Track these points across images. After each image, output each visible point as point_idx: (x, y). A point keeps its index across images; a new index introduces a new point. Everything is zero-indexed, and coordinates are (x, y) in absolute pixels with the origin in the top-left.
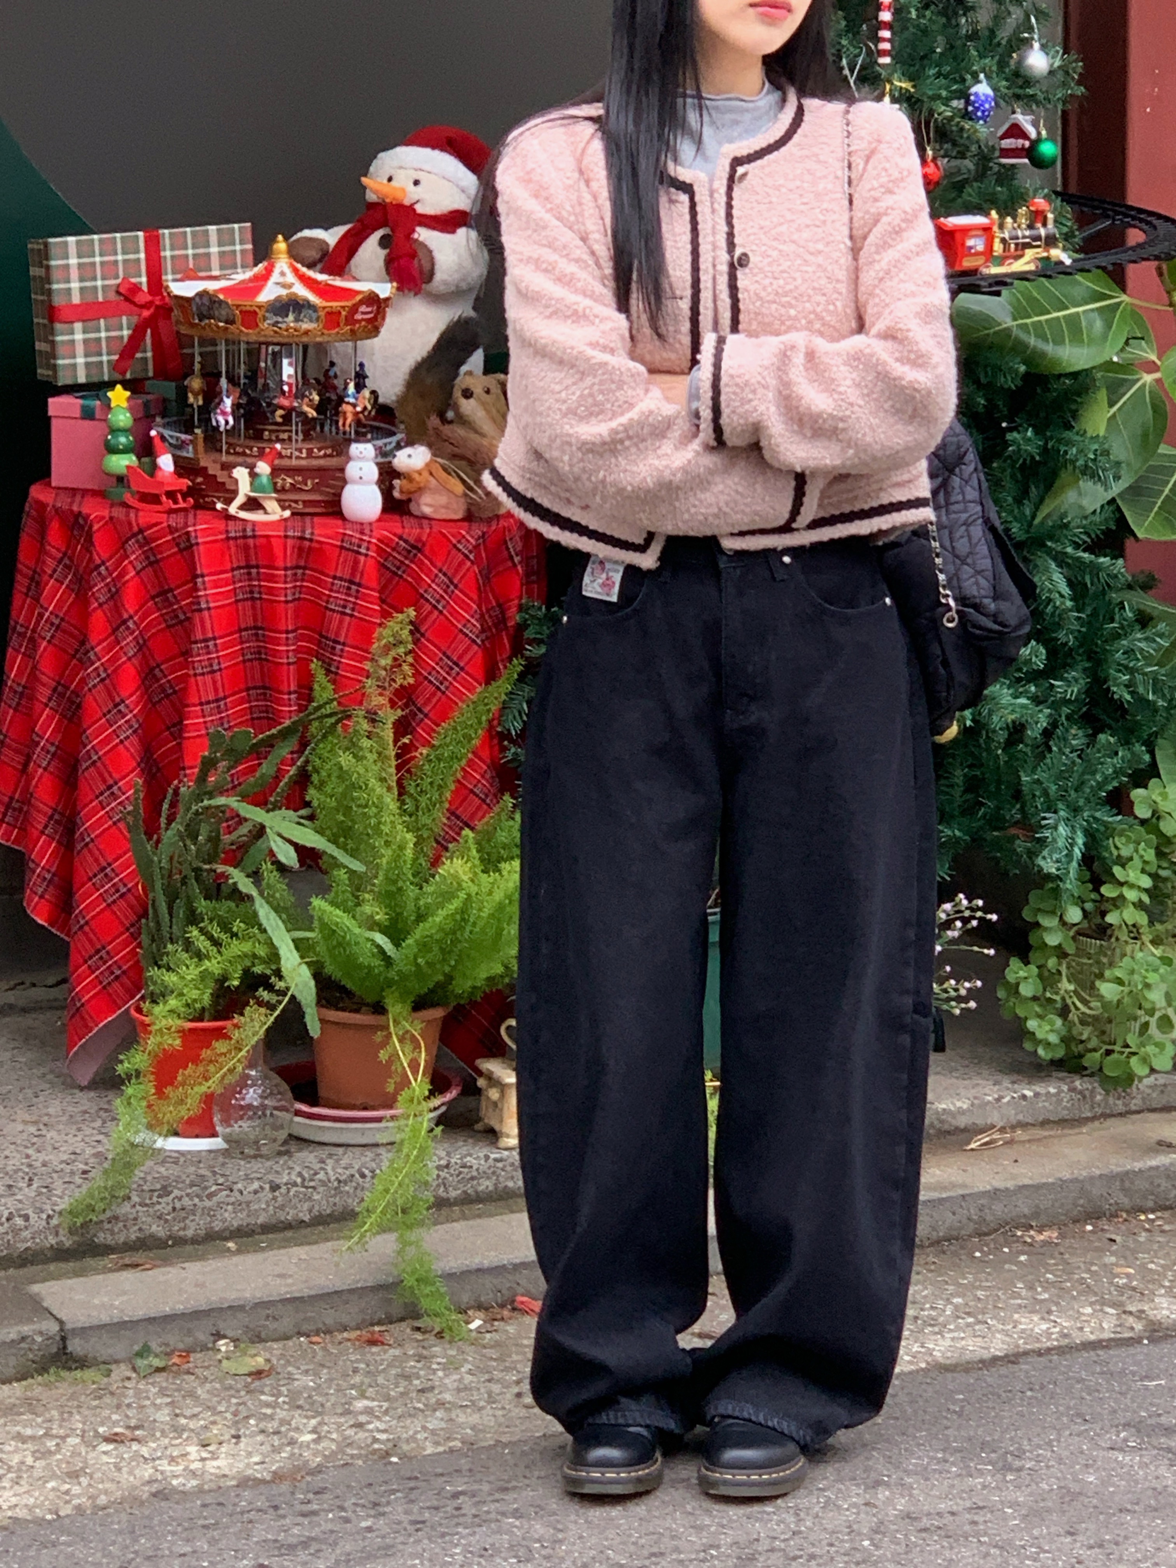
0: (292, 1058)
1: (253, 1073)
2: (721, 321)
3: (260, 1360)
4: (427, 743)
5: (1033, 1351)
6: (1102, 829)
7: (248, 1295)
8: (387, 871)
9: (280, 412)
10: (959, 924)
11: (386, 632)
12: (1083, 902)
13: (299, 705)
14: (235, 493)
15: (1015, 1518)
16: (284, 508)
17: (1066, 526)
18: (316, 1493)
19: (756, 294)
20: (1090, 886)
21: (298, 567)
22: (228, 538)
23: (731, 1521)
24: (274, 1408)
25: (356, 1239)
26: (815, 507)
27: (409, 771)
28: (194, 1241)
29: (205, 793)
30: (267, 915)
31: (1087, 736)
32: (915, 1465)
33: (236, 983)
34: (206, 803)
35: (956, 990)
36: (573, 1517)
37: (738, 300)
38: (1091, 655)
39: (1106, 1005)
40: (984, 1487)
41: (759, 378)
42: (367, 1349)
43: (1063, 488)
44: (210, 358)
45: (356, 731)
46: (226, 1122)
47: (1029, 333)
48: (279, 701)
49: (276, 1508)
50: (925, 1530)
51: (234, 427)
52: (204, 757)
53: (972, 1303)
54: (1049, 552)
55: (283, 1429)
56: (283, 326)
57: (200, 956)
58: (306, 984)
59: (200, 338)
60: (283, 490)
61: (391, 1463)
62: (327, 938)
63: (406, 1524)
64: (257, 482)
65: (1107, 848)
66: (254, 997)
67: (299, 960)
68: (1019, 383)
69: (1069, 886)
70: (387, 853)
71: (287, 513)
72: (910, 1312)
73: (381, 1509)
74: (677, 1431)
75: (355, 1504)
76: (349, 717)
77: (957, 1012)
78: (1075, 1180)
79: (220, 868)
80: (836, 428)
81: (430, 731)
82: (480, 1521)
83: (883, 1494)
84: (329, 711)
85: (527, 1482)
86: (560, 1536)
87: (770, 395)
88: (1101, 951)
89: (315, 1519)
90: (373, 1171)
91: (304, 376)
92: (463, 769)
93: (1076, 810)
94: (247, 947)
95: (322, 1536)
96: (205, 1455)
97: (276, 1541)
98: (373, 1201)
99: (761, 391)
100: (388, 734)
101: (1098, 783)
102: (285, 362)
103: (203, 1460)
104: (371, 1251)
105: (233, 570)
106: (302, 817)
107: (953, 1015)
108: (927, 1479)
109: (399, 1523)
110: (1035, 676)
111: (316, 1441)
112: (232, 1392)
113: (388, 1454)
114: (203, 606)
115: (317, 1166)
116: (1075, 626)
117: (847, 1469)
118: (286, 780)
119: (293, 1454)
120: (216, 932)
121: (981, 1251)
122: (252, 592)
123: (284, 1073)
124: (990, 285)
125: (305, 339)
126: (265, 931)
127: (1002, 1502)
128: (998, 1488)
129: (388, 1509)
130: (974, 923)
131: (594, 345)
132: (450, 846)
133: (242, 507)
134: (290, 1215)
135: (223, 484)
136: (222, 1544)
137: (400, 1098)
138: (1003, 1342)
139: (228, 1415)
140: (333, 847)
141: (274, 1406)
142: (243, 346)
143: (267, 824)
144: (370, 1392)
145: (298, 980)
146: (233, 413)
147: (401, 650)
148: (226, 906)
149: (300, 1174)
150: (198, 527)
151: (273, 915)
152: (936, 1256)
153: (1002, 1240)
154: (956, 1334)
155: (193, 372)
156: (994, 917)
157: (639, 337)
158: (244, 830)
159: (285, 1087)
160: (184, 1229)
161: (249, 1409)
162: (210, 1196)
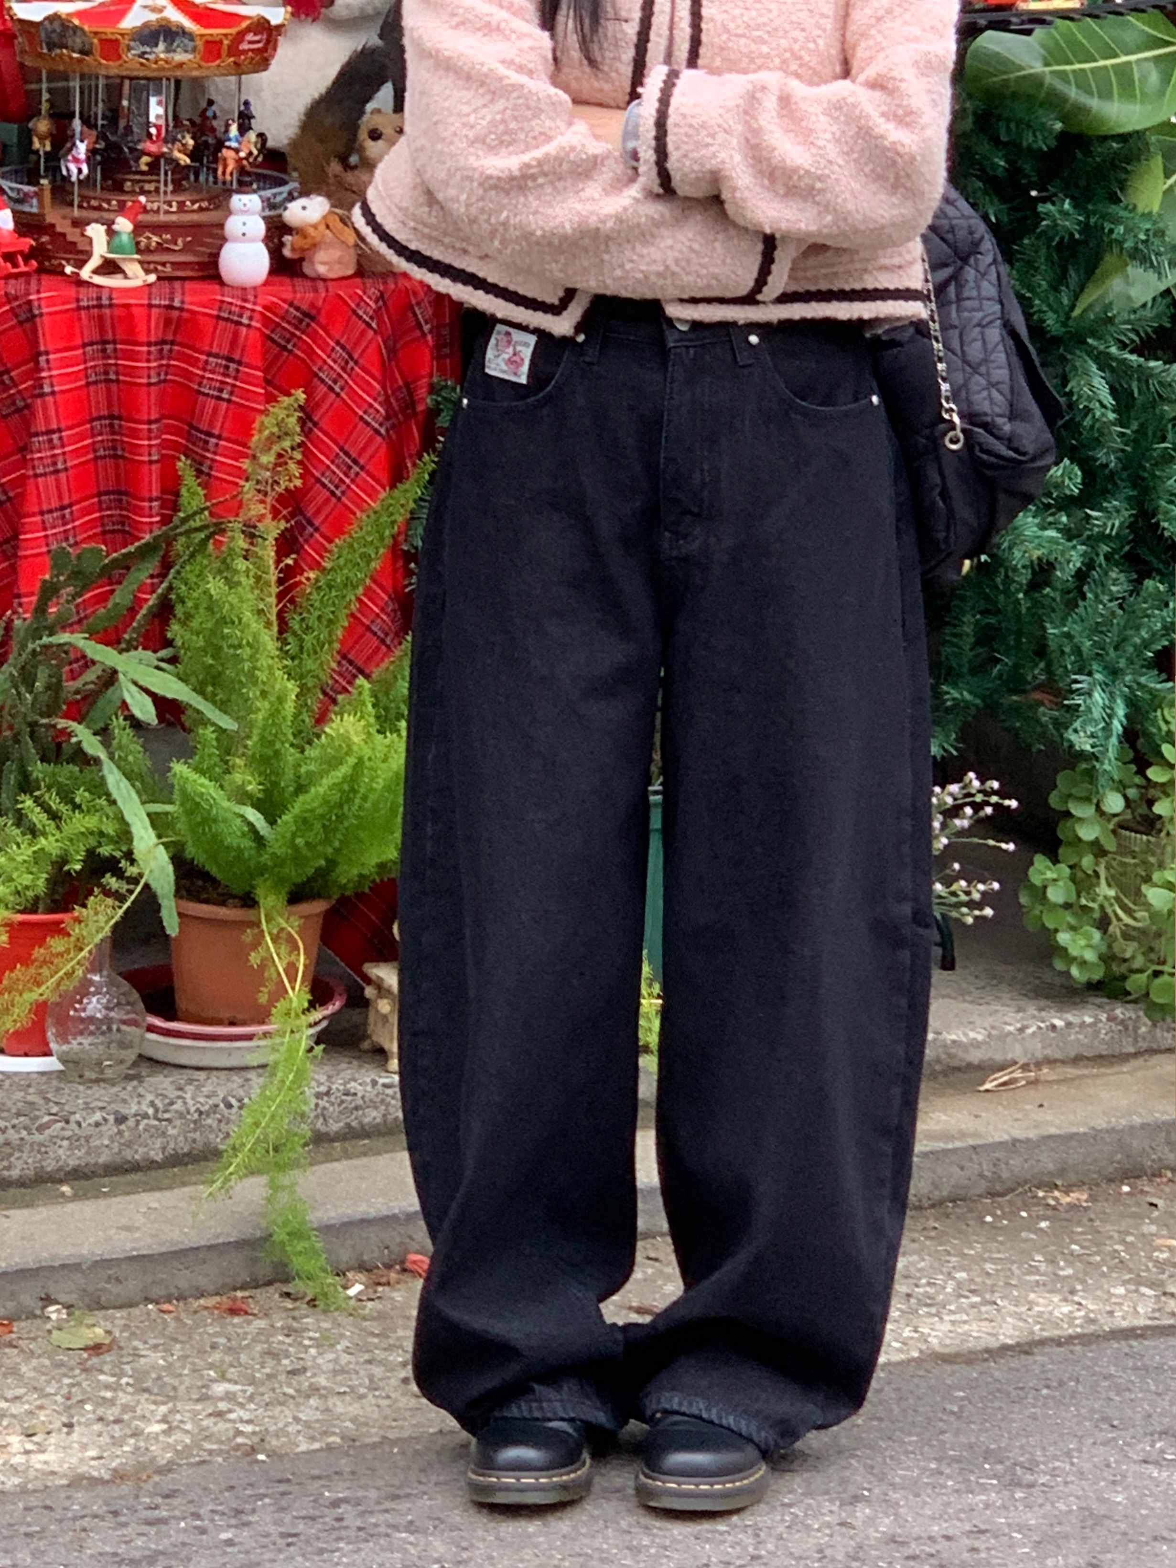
0: (142, 960)
1: (97, 978)
2: (676, 53)
3: (99, 1331)
4: (316, 565)
5: (1052, 1340)
6: (1147, 697)
7: (85, 1251)
8: (264, 729)
9: (145, 159)
10: (968, 811)
11: (268, 421)
12: (1125, 787)
13: (162, 515)
14: (88, 254)
15: (1024, 1545)
16: (147, 272)
17: (1110, 320)
18: (167, 1496)
19: (724, 26)
20: (1133, 768)
21: (164, 342)
22: (79, 308)
23: (674, 1541)
24: (115, 1390)
25: (218, 1184)
26: (785, 277)
27: (292, 601)
28: (21, 1183)
29: (45, 628)
30: (117, 783)
31: (1131, 581)
32: (903, 1477)
33: (78, 867)
34: (46, 640)
35: (968, 893)
36: (480, 1533)
37: (700, 30)
38: (1137, 481)
39: (1154, 916)
40: (987, 1506)
41: (720, 121)
42: (228, 1320)
43: (1107, 275)
44: (61, 97)
45: (231, 549)
46: (63, 1038)
47: (1068, 82)
48: (139, 511)
49: (115, 1513)
50: (914, 1558)
51: (88, 177)
52: (45, 581)
53: (977, 1280)
54: (1091, 352)
55: (126, 1417)
56: (152, 57)
57: (33, 832)
58: (163, 869)
59: (49, 72)
60: (148, 250)
61: (257, 1461)
62: (189, 813)
63: (275, 1537)
64: (116, 240)
65: (1154, 722)
66: (100, 885)
67: (155, 840)
68: (1053, 143)
69: (1107, 767)
70: (264, 706)
71: (152, 278)
72: (900, 1287)
73: (245, 1518)
74: (608, 1425)
75: (213, 1511)
76: (222, 532)
77: (970, 920)
78: (1111, 1131)
79: (62, 723)
80: (813, 188)
81: (321, 550)
82: (366, 1534)
83: (863, 1512)
84: (198, 524)
85: (422, 1488)
86: (465, 1555)
87: (735, 141)
88: (1148, 849)
89: (164, 1528)
90: (240, 1100)
91: (176, 117)
92: (359, 600)
93: (1114, 673)
94: (91, 822)
95: (171, 1550)
96: (29, 1446)
97: (115, 1554)
98: (240, 1137)
99: (721, 136)
100: (269, 553)
101: (1143, 640)
102: (153, 100)
103: (27, 1452)
104: (236, 1199)
105: (84, 345)
106: (162, 660)
107: (964, 924)
108: (917, 1495)
109: (267, 1535)
110: (1068, 503)
111: (167, 1432)
112: (64, 1370)
113: (254, 1450)
114: (47, 389)
115: (173, 1094)
116: (1118, 444)
117: (818, 1480)
118: (144, 611)
119: (137, 1449)
120: (55, 803)
121: (993, 1215)
122: (106, 373)
123: (134, 978)
124: (1022, 23)
125: (178, 73)
126: (114, 802)
127: (1009, 1525)
128: (1005, 1507)
129: (253, 1518)
130: (989, 810)
131: (509, 63)
132: (340, 697)
133: (96, 271)
134: (138, 1154)
135: (74, 244)
136: (50, 1557)
137: (274, 1011)
138: (1015, 1328)
139: (59, 1398)
140: (199, 698)
141: (115, 1388)
142: (102, 82)
143: (119, 668)
144: (232, 1373)
145: (153, 864)
146: (88, 160)
147: (287, 444)
148: (67, 771)
149: (152, 1104)
150: (43, 295)
151: (125, 783)
152: (937, 1219)
153: (1019, 1203)
154: (956, 1317)
155: (39, 113)
156: (1014, 804)
157: (564, 60)
158: (91, 675)
159: (135, 995)
160: (8, 1168)
161: (84, 1392)
162: (41, 1128)
